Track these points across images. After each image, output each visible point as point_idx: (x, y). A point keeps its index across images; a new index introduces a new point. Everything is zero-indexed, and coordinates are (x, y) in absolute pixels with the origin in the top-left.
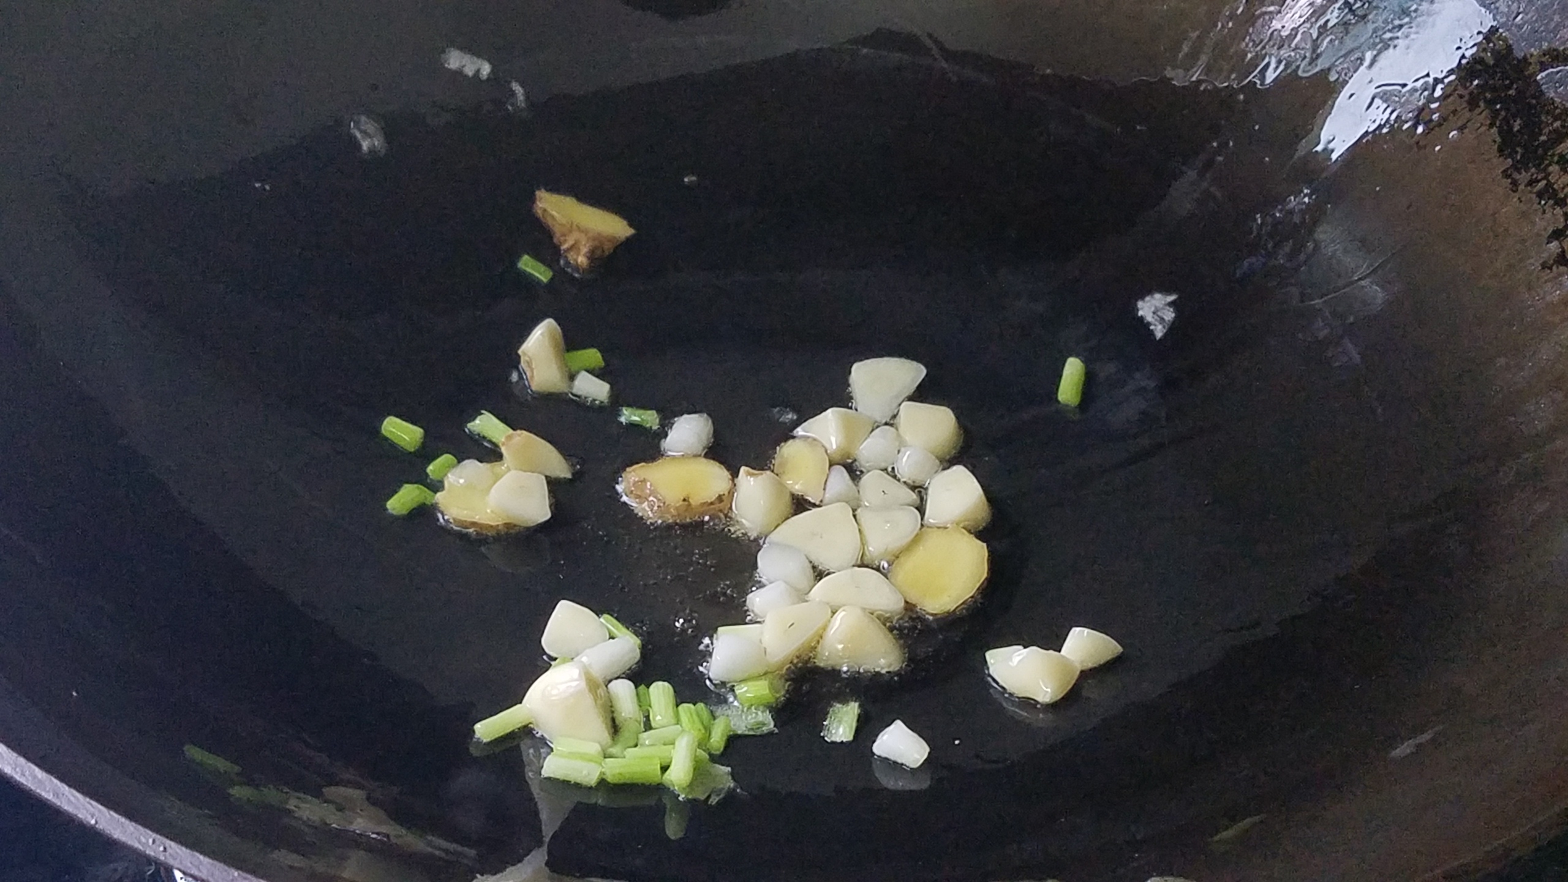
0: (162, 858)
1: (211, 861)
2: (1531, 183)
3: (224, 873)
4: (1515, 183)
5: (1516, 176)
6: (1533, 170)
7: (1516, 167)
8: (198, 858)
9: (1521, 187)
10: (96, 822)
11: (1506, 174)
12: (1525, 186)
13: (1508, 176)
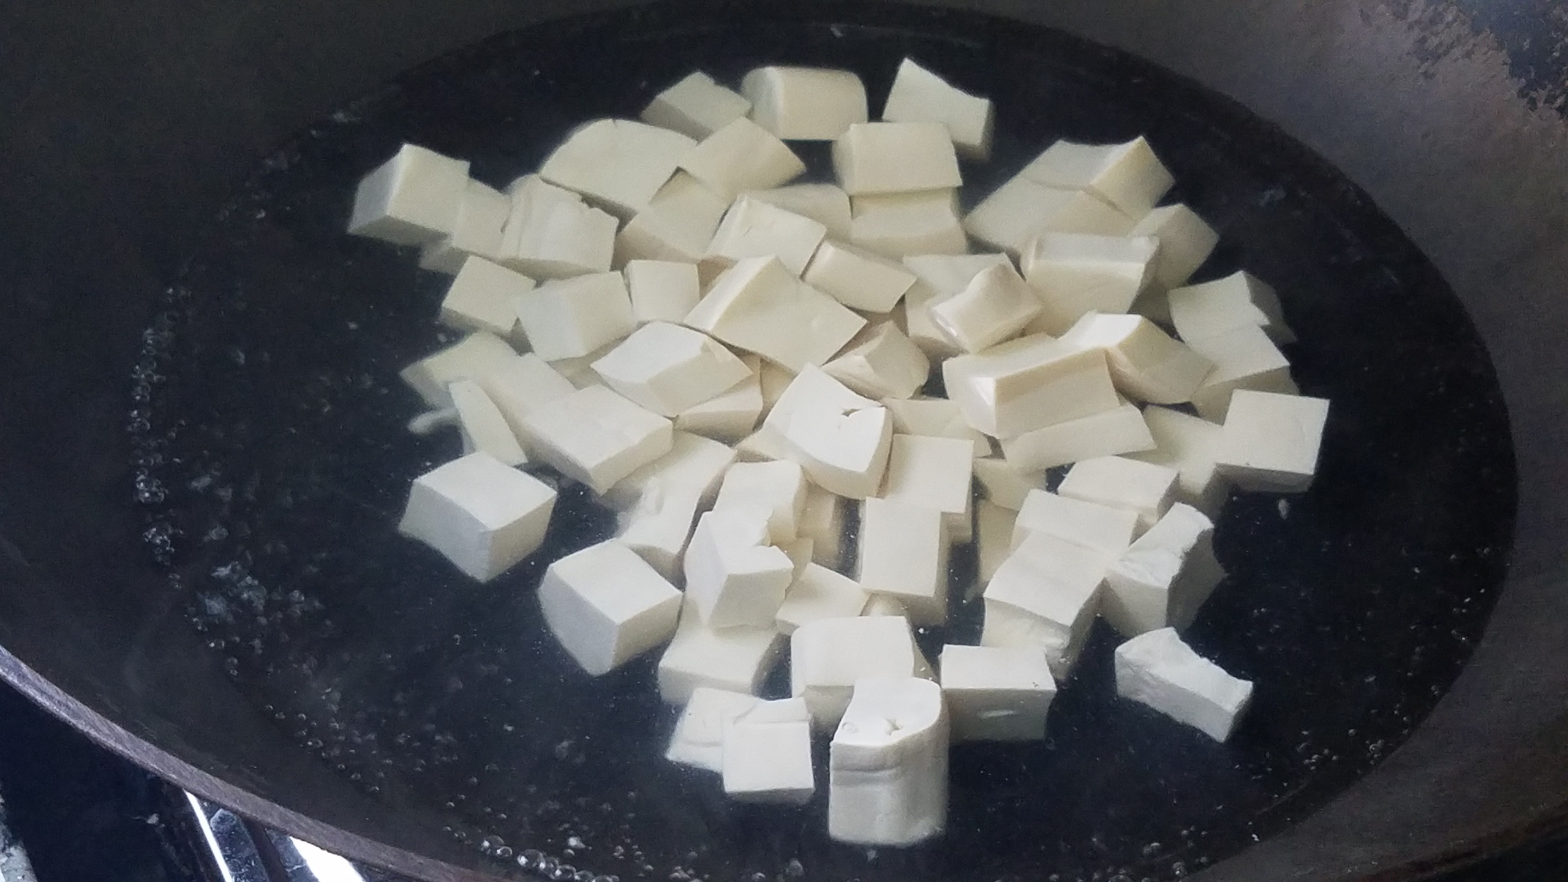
2: (1550, 99)
4: (1533, 102)
5: (1533, 94)
6: (1550, 86)
7: (1531, 86)
9: (1540, 105)
11: (1522, 94)
12: (1544, 104)
13: (1524, 96)
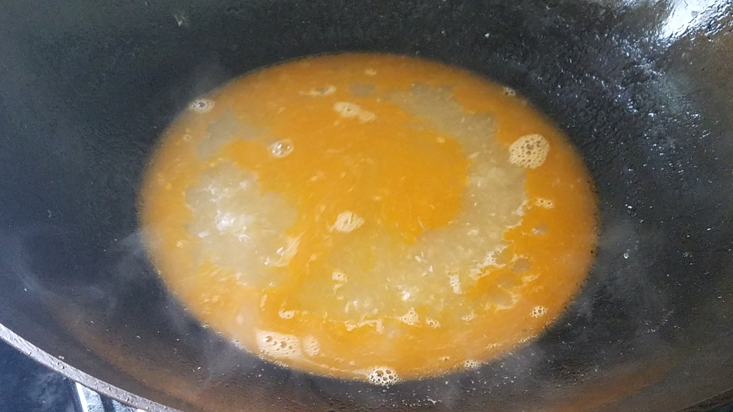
0: (62, 372)
1: (85, 374)
3: (93, 381)
8: (80, 373)
10: (31, 353)
